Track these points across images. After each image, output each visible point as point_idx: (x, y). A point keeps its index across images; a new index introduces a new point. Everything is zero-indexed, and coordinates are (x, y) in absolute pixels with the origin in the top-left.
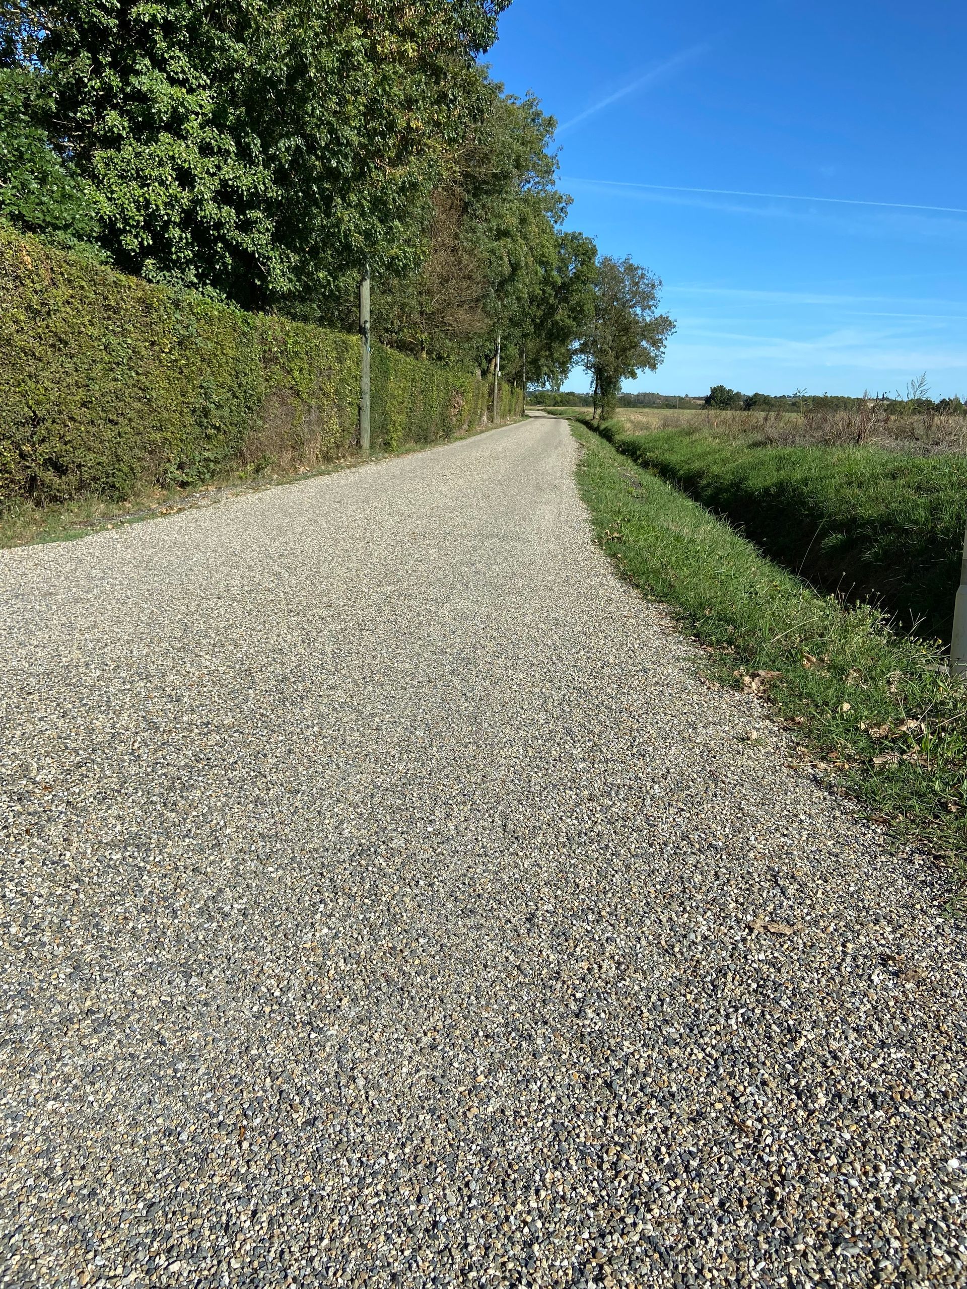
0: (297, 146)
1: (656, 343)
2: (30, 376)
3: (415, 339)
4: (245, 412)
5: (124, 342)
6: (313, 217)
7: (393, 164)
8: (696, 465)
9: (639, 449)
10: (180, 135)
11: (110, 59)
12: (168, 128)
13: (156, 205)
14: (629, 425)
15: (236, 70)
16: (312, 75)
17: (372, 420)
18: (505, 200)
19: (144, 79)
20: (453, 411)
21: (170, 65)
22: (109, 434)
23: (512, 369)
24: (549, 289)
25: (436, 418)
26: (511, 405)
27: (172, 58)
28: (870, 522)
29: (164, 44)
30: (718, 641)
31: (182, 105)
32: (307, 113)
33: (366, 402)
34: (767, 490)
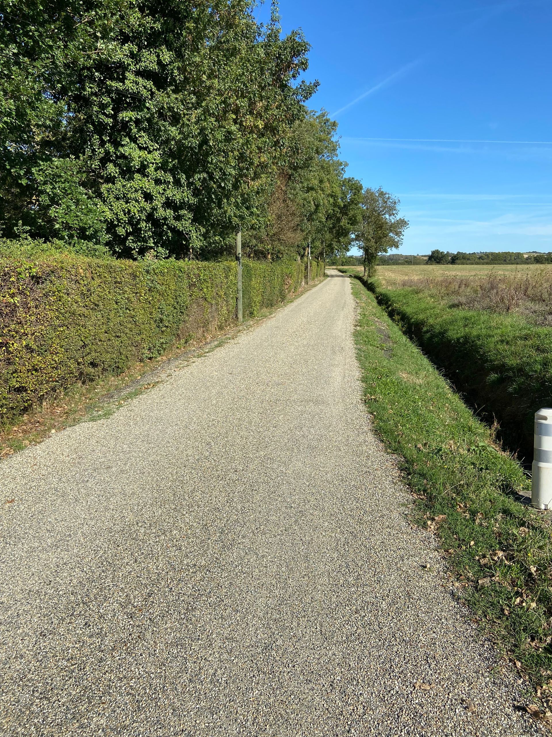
0: (204, 178)
1: (398, 234)
2: (82, 326)
3: (264, 248)
4: (180, 315)
5: (124, 297)
6: (212, 209)
7: (253, 179)
8: (421, 317)
9: (390, 301)
10: (144, 175)
11: (108, 138)
12: (138, 171)
13: (134, 213)
14: (384, 282)
15: (172, 140)
16: (211, 144)
17: (244, 303)
18: (311, 170)
19: (126, 148)
20: (286, 287)
21: (139, 140)
22: (116, 343)
23: (317, 252)
24: (336, 209)
25: (277, 292)
26: (317, 272)
27: (140, 137)
28: (511, 369)
29: (136, 130)
30: (419, 490)
31: (146, 160)
32: (208, 162)
33: (240, 295)
34: (458, 339)
